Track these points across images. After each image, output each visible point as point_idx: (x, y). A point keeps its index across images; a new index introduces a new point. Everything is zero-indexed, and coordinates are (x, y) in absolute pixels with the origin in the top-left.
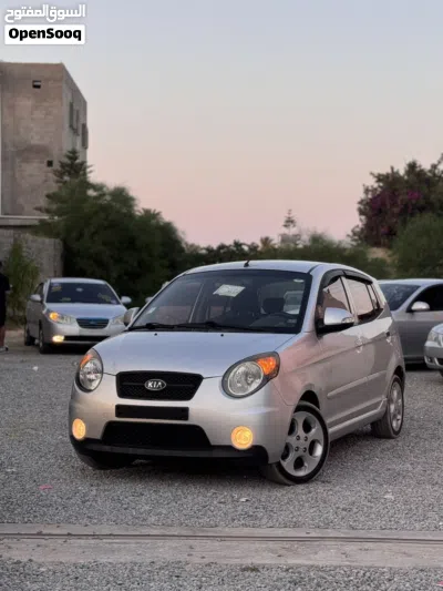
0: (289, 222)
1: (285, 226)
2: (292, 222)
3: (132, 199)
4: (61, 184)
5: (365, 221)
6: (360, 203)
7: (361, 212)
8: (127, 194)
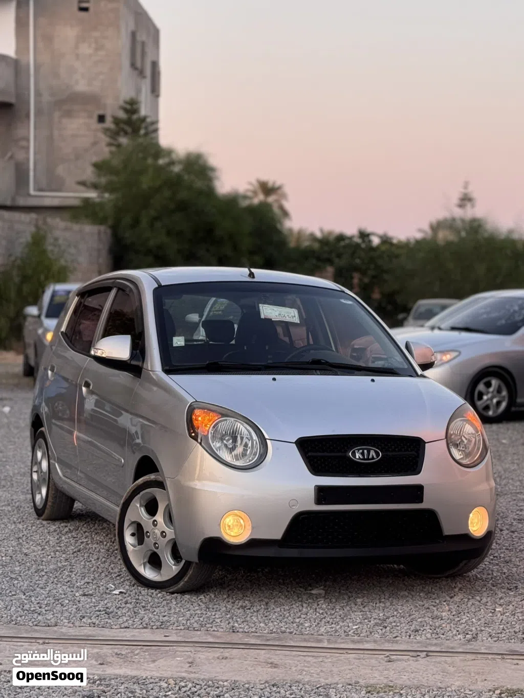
0: (466, 200)
1: (460, 206)
2: (470, 200)
3: (213, 169)
4: (113, 149)
8: (205, 162)
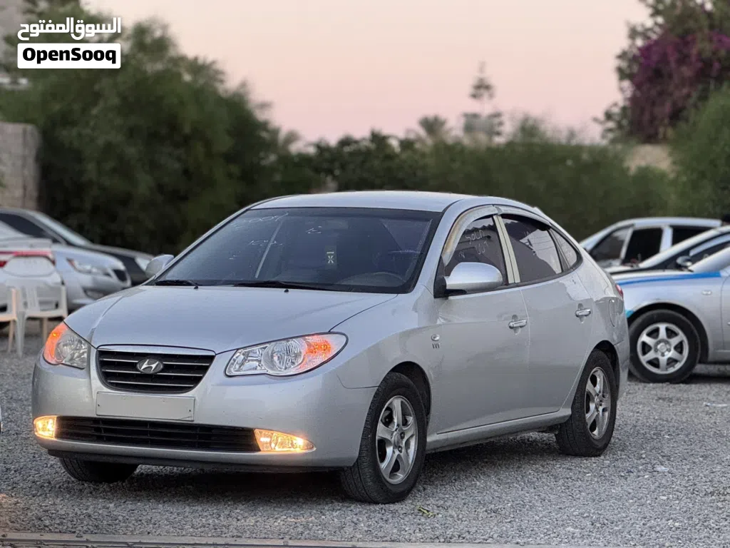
0: (482, 88)
1: (474, 96)
2: (488, 87)
5: (629, 94)
6: (622, 56)
7: (622, 74)
